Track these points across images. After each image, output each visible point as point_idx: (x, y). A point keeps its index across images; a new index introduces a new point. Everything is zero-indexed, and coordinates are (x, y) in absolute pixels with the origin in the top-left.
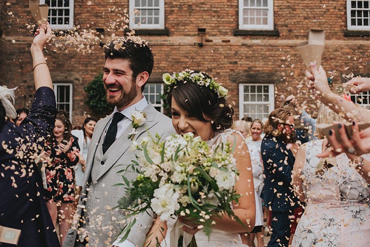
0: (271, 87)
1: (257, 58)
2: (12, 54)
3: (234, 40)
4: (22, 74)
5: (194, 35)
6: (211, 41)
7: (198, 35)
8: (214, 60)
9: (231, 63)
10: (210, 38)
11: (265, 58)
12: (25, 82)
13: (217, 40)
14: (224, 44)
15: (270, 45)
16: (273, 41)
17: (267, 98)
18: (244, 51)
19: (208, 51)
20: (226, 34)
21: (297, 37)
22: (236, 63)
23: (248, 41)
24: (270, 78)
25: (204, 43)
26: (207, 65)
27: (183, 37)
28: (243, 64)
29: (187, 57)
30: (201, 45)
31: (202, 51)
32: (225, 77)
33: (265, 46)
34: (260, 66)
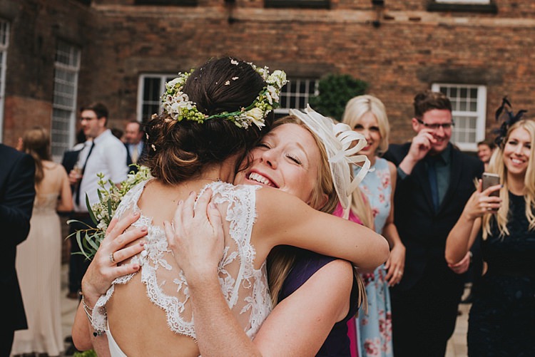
0: (482, 92)
1: (460, 47)
2: (104, 30)
3: (427, 18)
4: (117, 60)
5: (367, 9)
6: (392, 18)
7: (373, 9)
8: (396, 47)
9: (420, 52)
10: (391, 14)
11: (473, 46)
12: (121, 71)
13: (401, 17)
14: (412, 23)
15: (483, 27)
16: (486, 21)
17: (474, 107)
18: (442, 34)
19: (385, 34)
20: (415, 8)
21: (525, 15)
22: (428, 52)
23: (449, 20)
24: (479, 77)
25: (382, 21)
26: (384, 54)
27: (350, 12)
28: (440, 54)
29: (355, 42)
30: (376, 25)
31: (379, 33)
32: (411, 72)
33: (474, 27)
34: (464, 57)
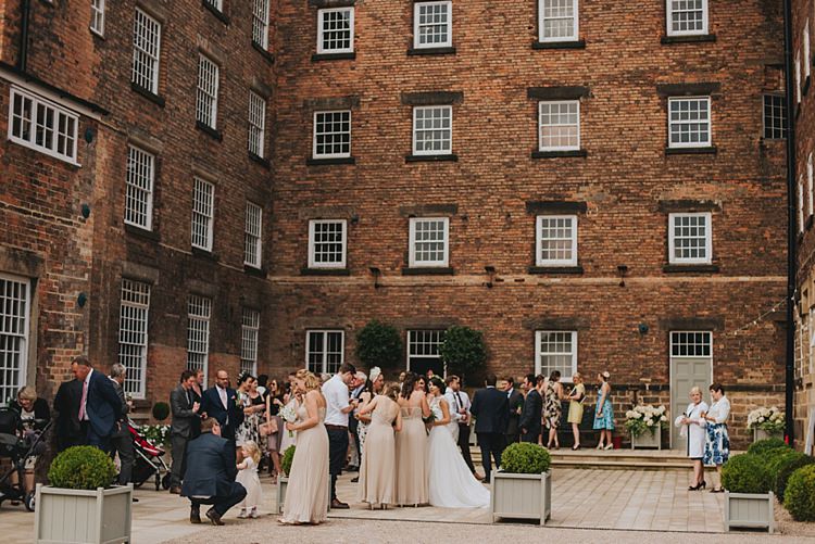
0: (574, 335)
1: (556, 302)
2: (278, 296)
3: (529, 279)
4: (288, 319)
5: (483, 274)
6: (502, 280)
7: (487, 274)
8: (506, 303)
9: (524, 306)
10: (501, 277)
11: (565, 300)
12: (292, 328)
13: (509, 279)
14: (517, 283)
15: (572, 285)
16: (575, 280)
17: (569, 348)
18: (541, 292)
19: (497, 293)
20: (519, 272)
21: (605, 274)
22: (531, 306)
23: (546, 280)
24: (570, 325)
25: (493, 283)
26: (497, 309)
27: (469, 276)
28: (540, 307)
29: (474, 300)
30: (490, 286)
31: (491, 293)
32: (518, 322)
33: (566, 285)
34: (559, 309)
